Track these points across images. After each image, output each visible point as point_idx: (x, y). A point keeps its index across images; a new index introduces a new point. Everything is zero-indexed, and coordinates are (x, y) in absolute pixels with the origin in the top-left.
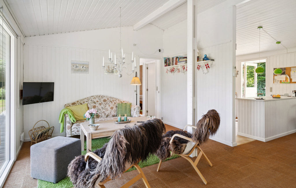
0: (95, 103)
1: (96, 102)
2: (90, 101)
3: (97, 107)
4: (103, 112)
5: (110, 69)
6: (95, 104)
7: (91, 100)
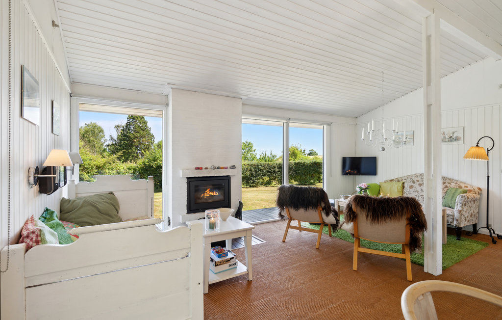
0: (413, 182)
1: (416, 181)
2: (409, 179)
3: (414, 188)
4: (422, 196)
5: (447, 137)
6: (413, 184)
7: (411, 178)
